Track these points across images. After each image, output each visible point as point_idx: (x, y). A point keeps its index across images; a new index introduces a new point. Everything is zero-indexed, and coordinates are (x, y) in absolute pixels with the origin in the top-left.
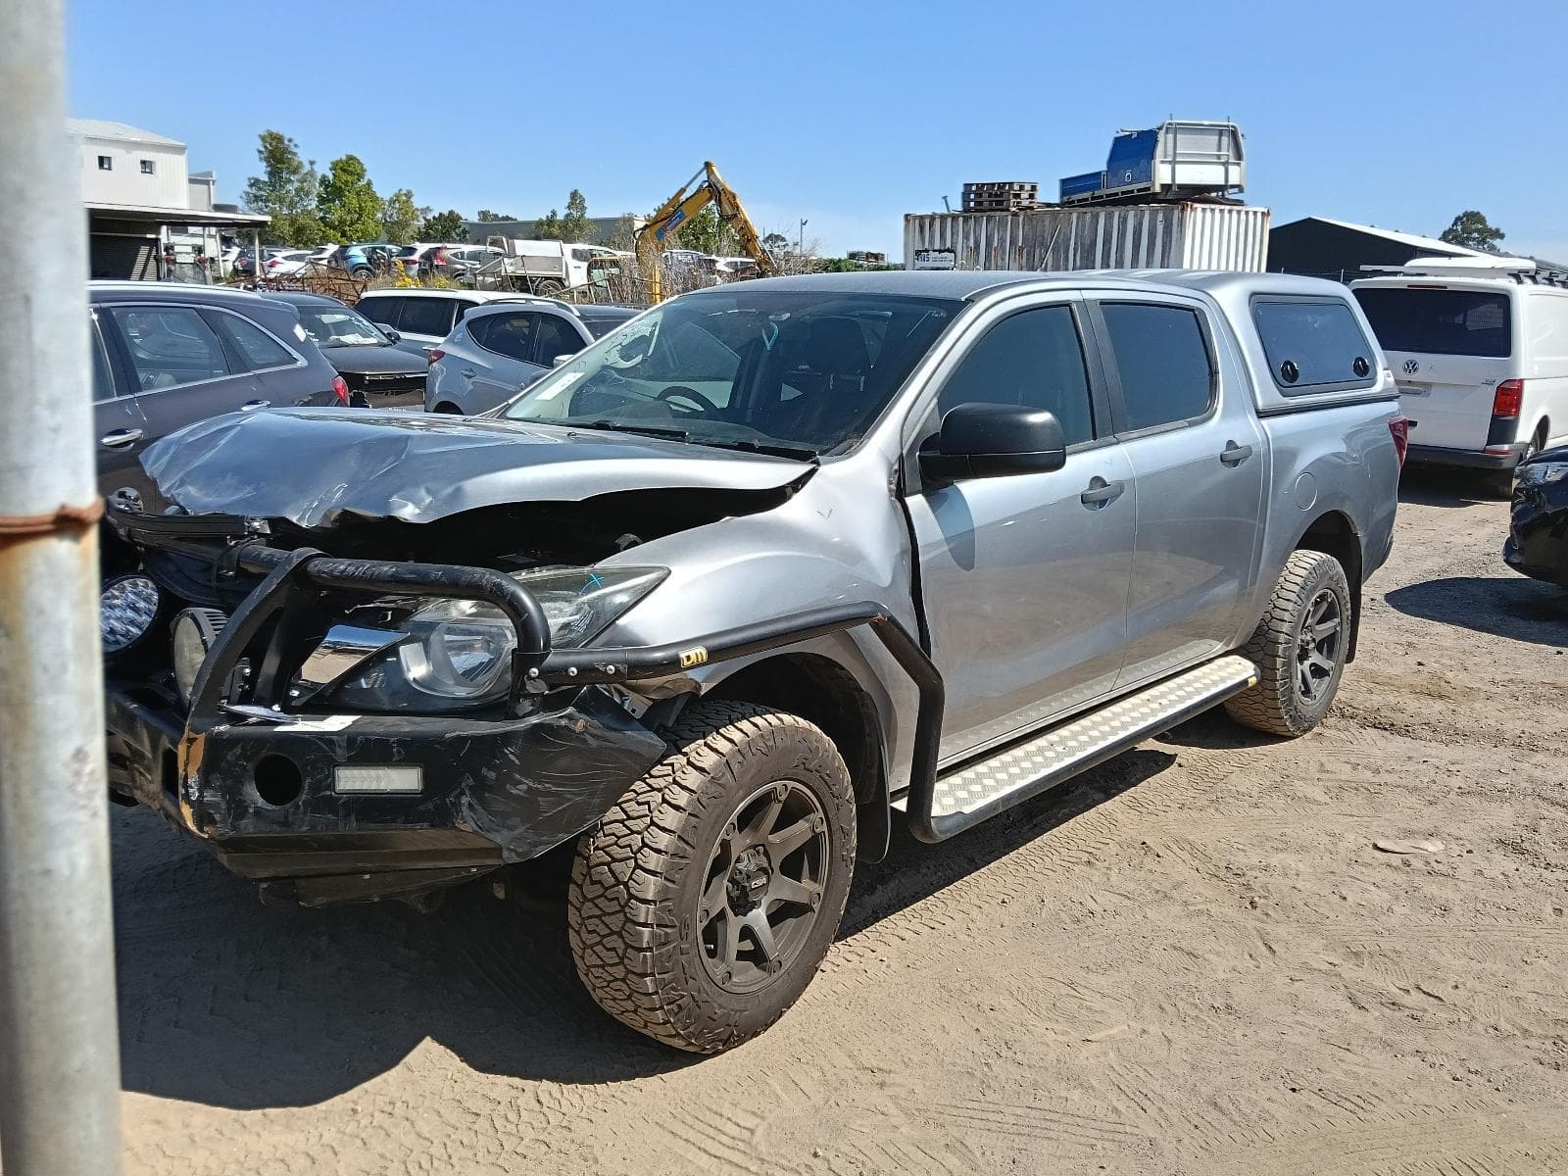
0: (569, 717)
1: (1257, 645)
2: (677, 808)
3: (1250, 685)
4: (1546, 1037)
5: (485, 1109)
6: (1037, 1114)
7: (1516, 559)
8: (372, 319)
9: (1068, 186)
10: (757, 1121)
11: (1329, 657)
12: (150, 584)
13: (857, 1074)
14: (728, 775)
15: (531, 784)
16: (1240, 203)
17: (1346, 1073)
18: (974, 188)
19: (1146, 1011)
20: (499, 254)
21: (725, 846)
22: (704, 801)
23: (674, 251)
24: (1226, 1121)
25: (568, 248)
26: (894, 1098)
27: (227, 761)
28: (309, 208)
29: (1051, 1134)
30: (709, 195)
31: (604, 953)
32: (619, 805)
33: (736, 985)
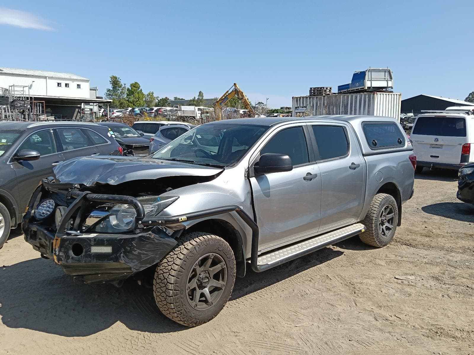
0: (150, 234)
1: (366, 220)
2: (180, 259)
3: (362, 232)
4: (428, 329)
5: (130, 338)
6: (277, 344)
7: (460, 196)
8: (136, 129)
9: (340, 88)
10: (201, 343)
11: (392, 224)
12: (54, 201)
13: (231, 333)
14: (195, 251)
15: (139, 251)
16: (392, 92)
17: (366, 337)
18: (313, 89)
19: (315, 319)
20: (177, 110)
21: (194, 270)
22: (188, 257)
23: (228, 108)
24: (328, 348)
25: (197, 108)
26: (239, 339)
27: (65, 245)
28: (124, 97)
29: (279, 349)
30: (235, 93)
31: (161, 298)
32: (166, 258)
33: (199, 308)
